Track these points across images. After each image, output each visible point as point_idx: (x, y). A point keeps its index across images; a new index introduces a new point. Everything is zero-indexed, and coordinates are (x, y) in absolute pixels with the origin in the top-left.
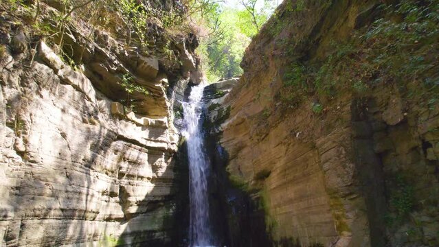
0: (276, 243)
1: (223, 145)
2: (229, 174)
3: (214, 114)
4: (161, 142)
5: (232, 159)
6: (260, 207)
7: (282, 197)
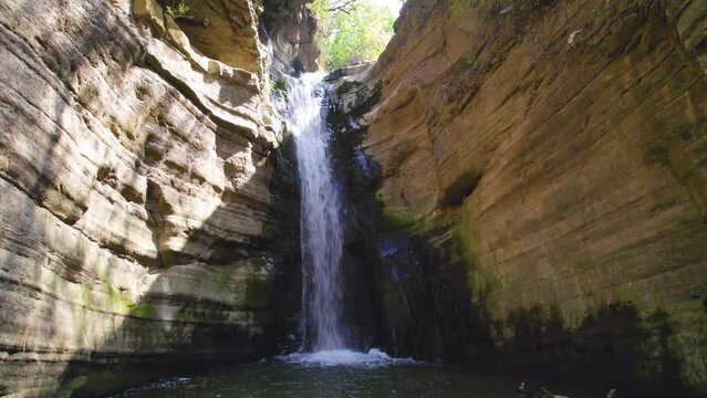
0: (498, 324)
1: (367, 152)
2: (382, 205)
3: (350, 99)
4: (246, 117)
5: (388, 177)
6: (455, 259)
7: (509, 222)
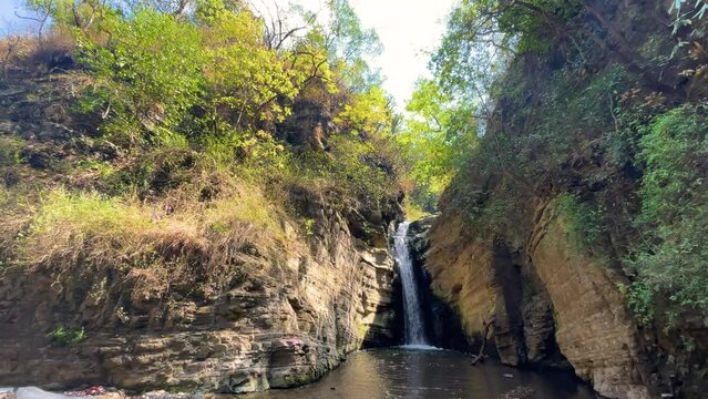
0: (470, 337)
1: (426, 269)
2: (432, 290)
4: (384, 265)
5: (434, 279)
6: (457, 313)
7: (470, 303)
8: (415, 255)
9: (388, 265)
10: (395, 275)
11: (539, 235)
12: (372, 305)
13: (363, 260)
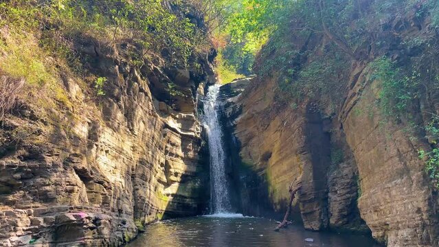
0: (275, 204)
1: (236, 136)
2: (241, 158)
3: (230, 110)
4: (191, 131)
5: (244, 146)
6: (265, 181)
7: (279, 171)
8: (225, 121)
9: (195, 131)
10: (203, 143)
11: (352, 102)
12: (176, 174)
13: (166, 126)
